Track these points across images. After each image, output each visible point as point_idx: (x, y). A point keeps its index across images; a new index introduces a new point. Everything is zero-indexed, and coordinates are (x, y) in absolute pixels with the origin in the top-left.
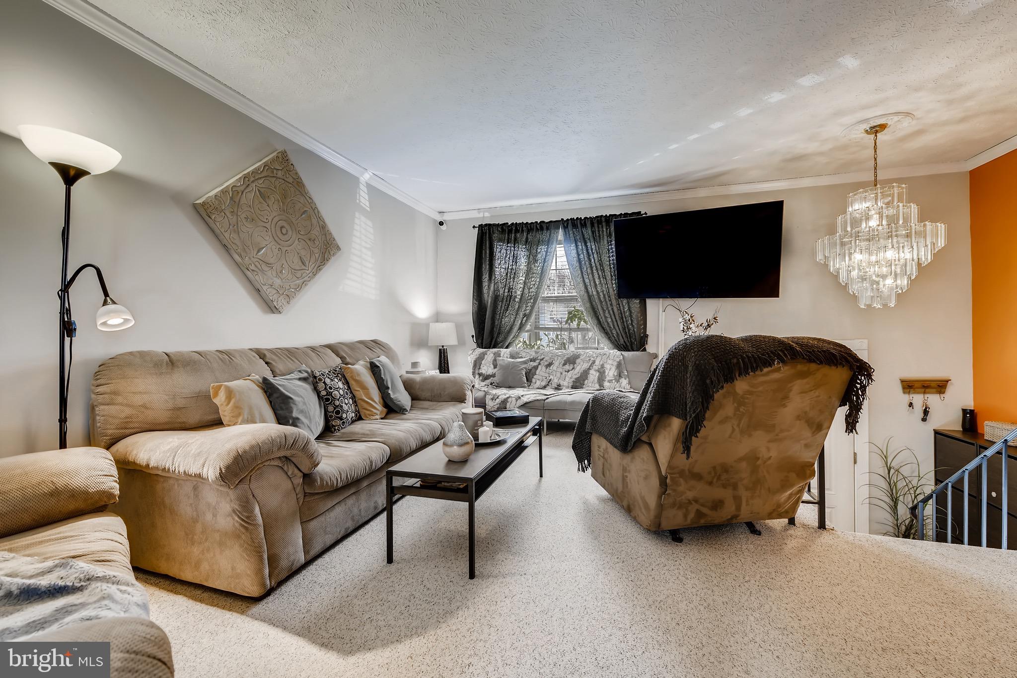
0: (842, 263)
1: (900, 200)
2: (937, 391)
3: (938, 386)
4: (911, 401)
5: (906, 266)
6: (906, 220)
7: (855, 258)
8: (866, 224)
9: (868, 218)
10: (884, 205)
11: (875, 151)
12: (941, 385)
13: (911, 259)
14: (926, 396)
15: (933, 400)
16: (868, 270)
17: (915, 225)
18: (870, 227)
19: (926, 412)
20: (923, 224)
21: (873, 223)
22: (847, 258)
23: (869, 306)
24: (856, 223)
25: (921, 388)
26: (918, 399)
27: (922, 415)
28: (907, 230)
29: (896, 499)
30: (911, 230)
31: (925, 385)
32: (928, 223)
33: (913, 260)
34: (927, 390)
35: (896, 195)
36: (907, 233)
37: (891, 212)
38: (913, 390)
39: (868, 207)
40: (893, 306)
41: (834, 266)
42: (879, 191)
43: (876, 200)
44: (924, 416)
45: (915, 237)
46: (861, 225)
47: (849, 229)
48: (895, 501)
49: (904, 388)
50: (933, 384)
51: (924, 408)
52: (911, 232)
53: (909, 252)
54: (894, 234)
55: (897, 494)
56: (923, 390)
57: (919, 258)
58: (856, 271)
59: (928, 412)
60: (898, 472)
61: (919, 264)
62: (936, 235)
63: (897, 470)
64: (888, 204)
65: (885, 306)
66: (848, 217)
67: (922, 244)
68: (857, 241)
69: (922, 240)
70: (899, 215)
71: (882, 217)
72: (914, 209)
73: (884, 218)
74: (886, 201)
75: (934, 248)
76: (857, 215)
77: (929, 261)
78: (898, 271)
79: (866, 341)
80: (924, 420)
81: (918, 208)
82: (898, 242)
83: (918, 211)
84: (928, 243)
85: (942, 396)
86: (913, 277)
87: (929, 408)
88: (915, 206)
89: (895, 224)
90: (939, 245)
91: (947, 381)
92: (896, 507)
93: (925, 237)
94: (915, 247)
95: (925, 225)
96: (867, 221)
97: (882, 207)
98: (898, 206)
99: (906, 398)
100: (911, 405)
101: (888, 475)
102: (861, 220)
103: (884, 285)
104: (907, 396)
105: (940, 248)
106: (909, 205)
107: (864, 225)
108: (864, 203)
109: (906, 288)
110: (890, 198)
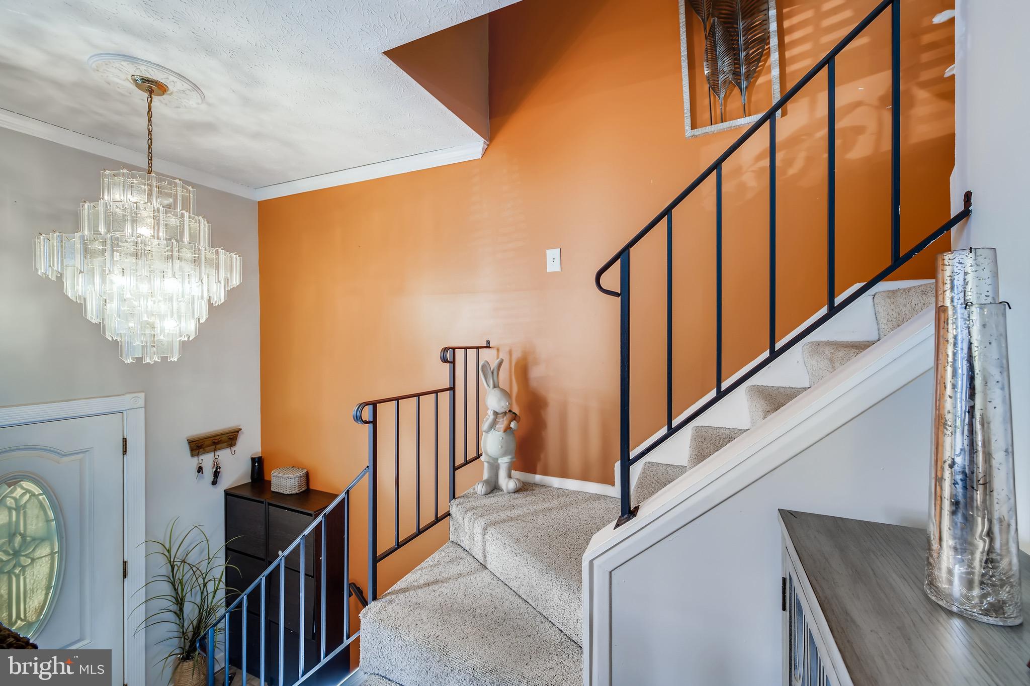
0: (89, 288)
1: (185, 207)
2: (228, 445)
3: (229, 438)
4: (201, 465)
5: (193, 303)
6: (194, 238)
7: (112, 282)
8: (133, 230)
9: (135, 221)
10: (161, 208)
11: (150, 120)
12: (232, 437)
13: (200, 297)
14: (218, 453)
15: (224, 455)
16: (136, 303)
17: (205, 250)
18: (139, 236)
19: (216, 474)
20: (214, 250)
21: (145, 231)
22: (97, 279)
23: (139, 360)
24: (113, 222)
25: (212, 446)
26: (207, 460)
27: (212, 478)
28: (195, 254)
29: (182, 599)
30: (200, 254)
31: (216, 441)
32: (221, 251)
33: (202, 298)
34: (218, 446)
35: (179, 198)
36: (194, 257)
37: (173, 221)
38: (202, 450)
39: (136, 203)
40: (176, 360)
41: (73, 287)
42: (154, 184)
43: (150, 195)
44: (214, 479)
45: (205, 267)
46: (124, 227)
47: (102, 229)
48: (180, 602)
49: (192, 450)
50: (224, 438)
51: (214, 469)
52: (199, 258)
53: (198, 286)
54: (176, 254)
55: (183, 590)
56: (214, 447)
57: (210, 297)
58: (115, 301)
59: (219, 472)
60: (185, 562)
61: (210, 305)
62: (231, 269)
63: (184, 561)
64: (169, 206)
65: (164, 359)
66: (101, 208)
67: (213, 279)
68: (115, 253)
69: (213, 272)
70: (183, 229)
71: (158, 224)
72: (204, 227)
73: (162, 229)
74: (166, 202)
75: (228, 286)
76: (118, 210)
77: (222, 302)
78: (183, 310)
79: (142, 395)
80: (214, 483)
81: (209, 226)
82: (181, 268)
83: (209, 230)
84: (222, 279)
85: (234, 449)
86: (202, 321)
87: (220, 468)
88: (206, 222)
89: (177, 241)
90: (234, 283)
91: (238, 432)
92: (181, 610)
93: (217, 268)
94: (205, 281)
95: (217, 253)
96: (135, 224)
97: (158, 209)
98: (182, 216)
99: (194, 462)
100: (200, 470)
101: (171, 573)
102: (124, 220)
103: (162, 330)
104: (196, 459)
105: (235, 286)
106: (197, 217)
107: (128, 230)
108: (129, 193)
109: (194, 334)
110: (171, 200)
